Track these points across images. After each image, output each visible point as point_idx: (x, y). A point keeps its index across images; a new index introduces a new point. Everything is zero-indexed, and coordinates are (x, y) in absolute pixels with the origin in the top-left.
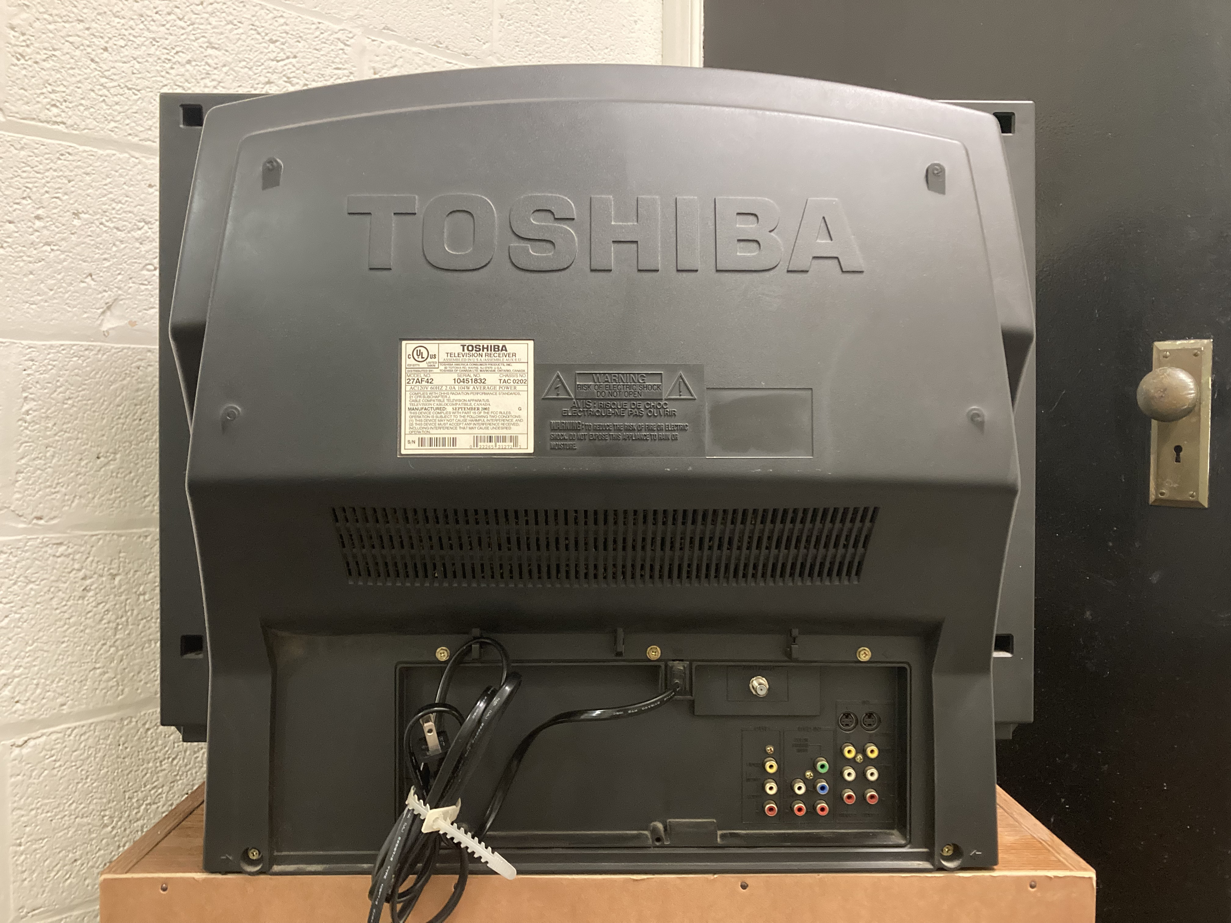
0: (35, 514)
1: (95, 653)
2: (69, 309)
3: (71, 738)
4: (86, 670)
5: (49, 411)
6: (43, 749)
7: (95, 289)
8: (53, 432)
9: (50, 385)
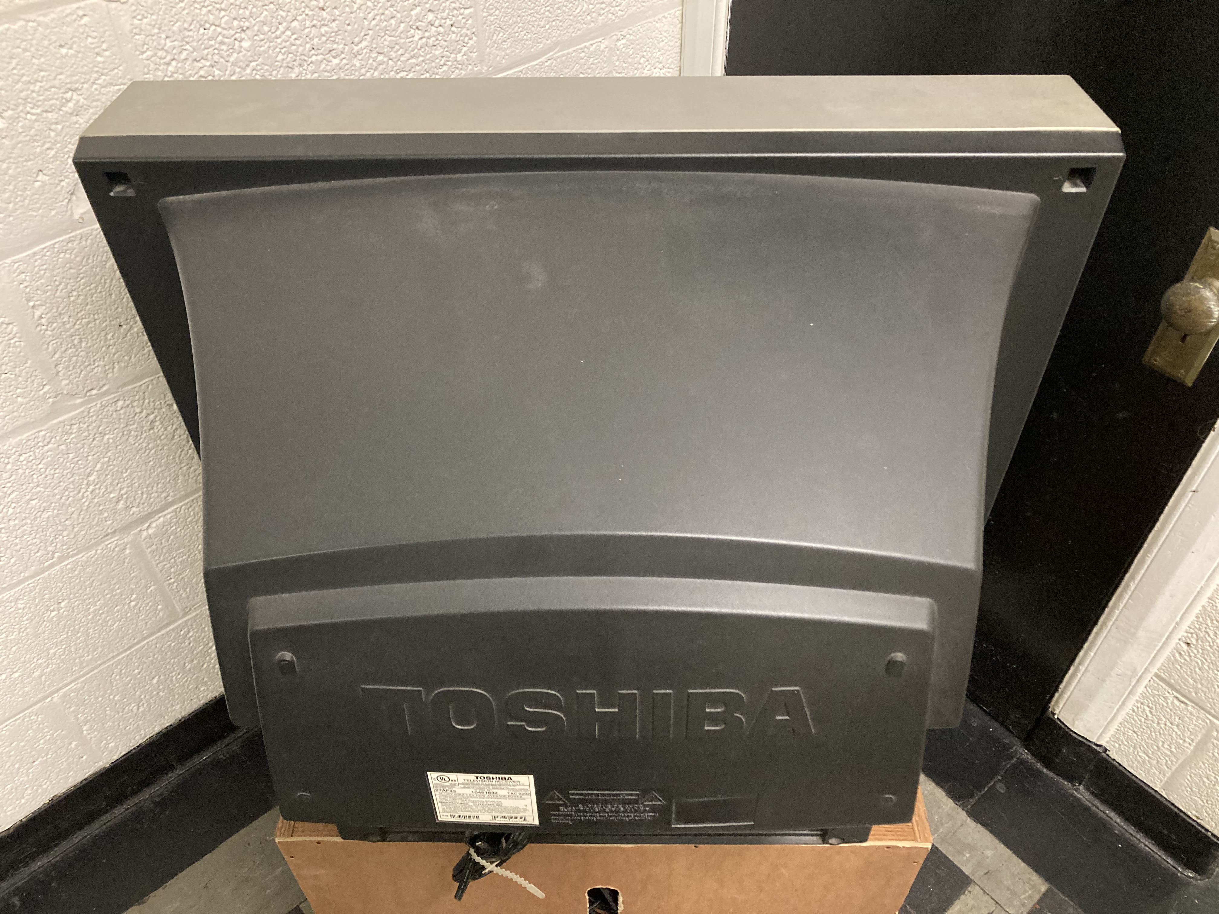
0: (86, 390)
1: (177, 459)
2: (35, 214)
3: (182, 512)
5: (60, 309)
6: (164, 526)
7: (51, 184)
8: (71, 324)
9: (49, 287)
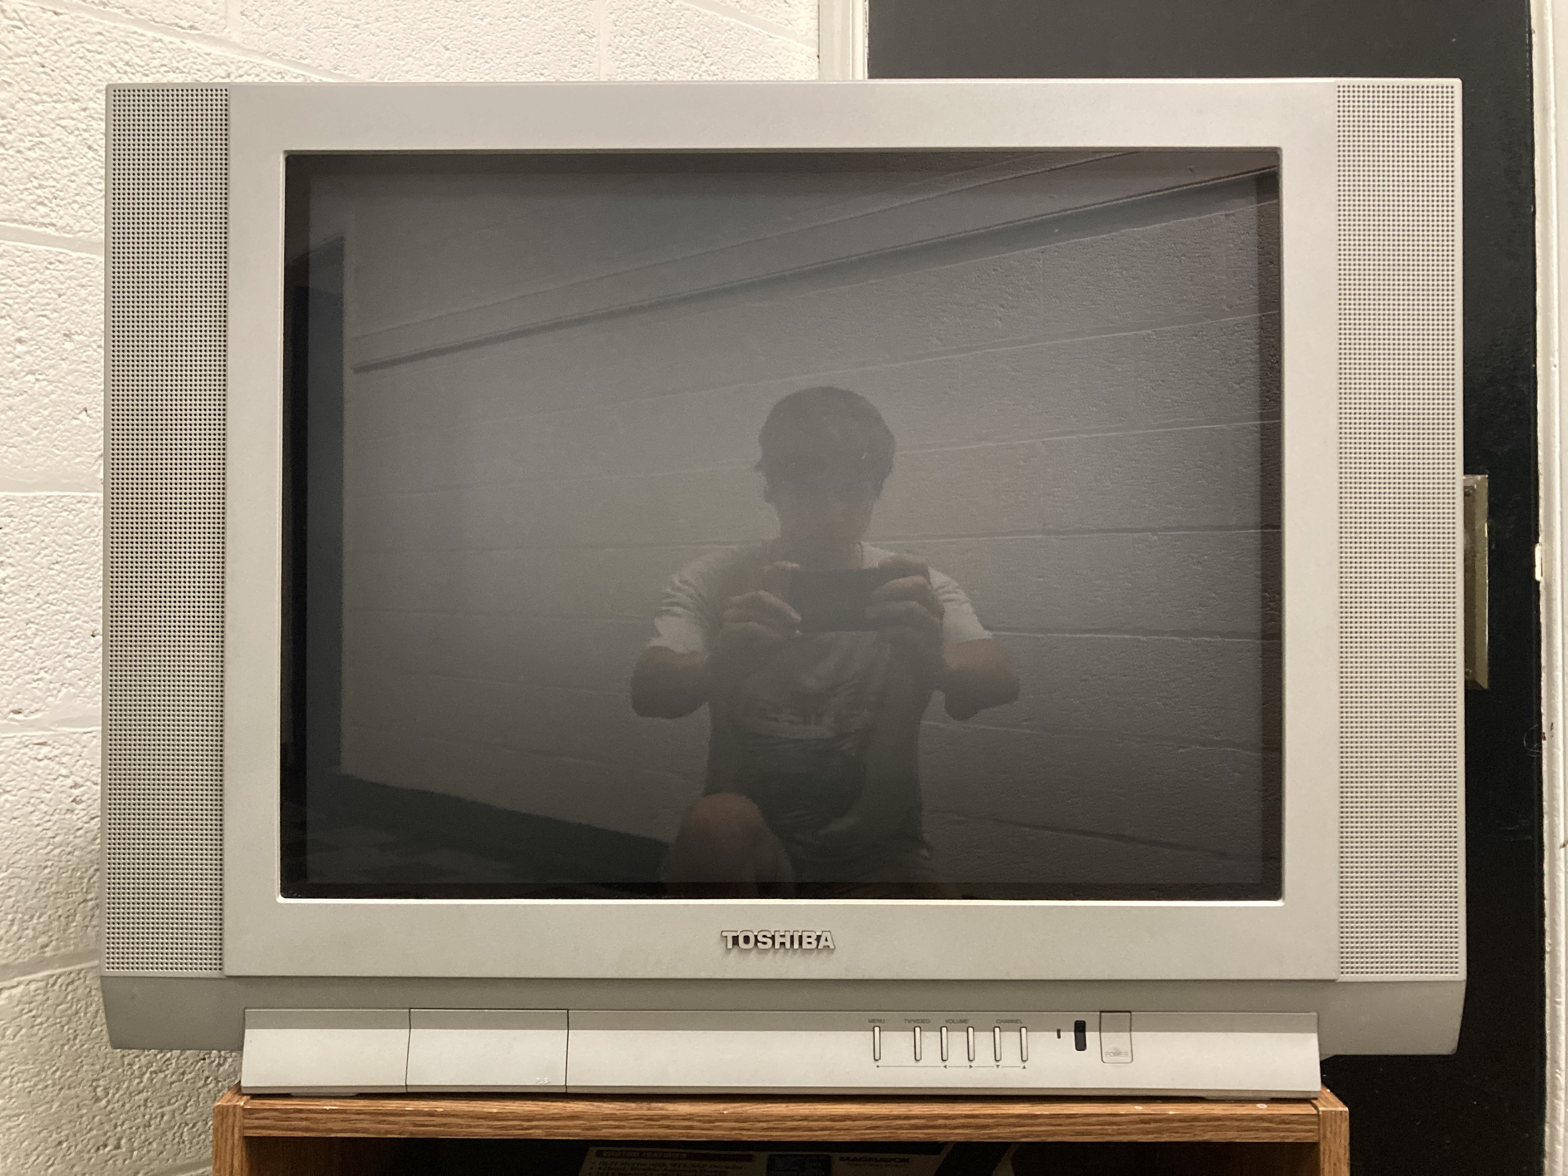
0: (11, 707)
2: (57, 452)
4: (74, 902)
5: (32, 579)
6: (19, 1002)
7: (90, 427)
8: (35, 605)
9: (32, 547)
